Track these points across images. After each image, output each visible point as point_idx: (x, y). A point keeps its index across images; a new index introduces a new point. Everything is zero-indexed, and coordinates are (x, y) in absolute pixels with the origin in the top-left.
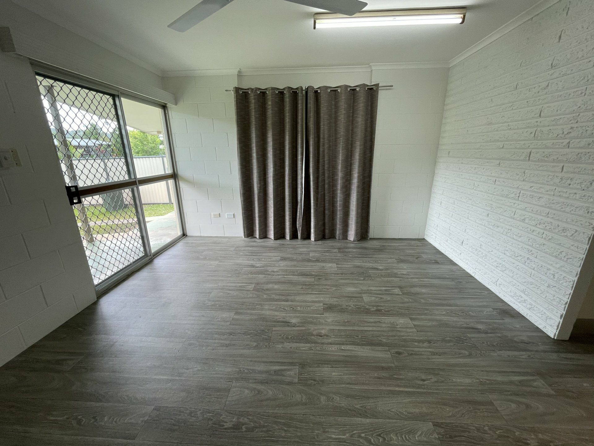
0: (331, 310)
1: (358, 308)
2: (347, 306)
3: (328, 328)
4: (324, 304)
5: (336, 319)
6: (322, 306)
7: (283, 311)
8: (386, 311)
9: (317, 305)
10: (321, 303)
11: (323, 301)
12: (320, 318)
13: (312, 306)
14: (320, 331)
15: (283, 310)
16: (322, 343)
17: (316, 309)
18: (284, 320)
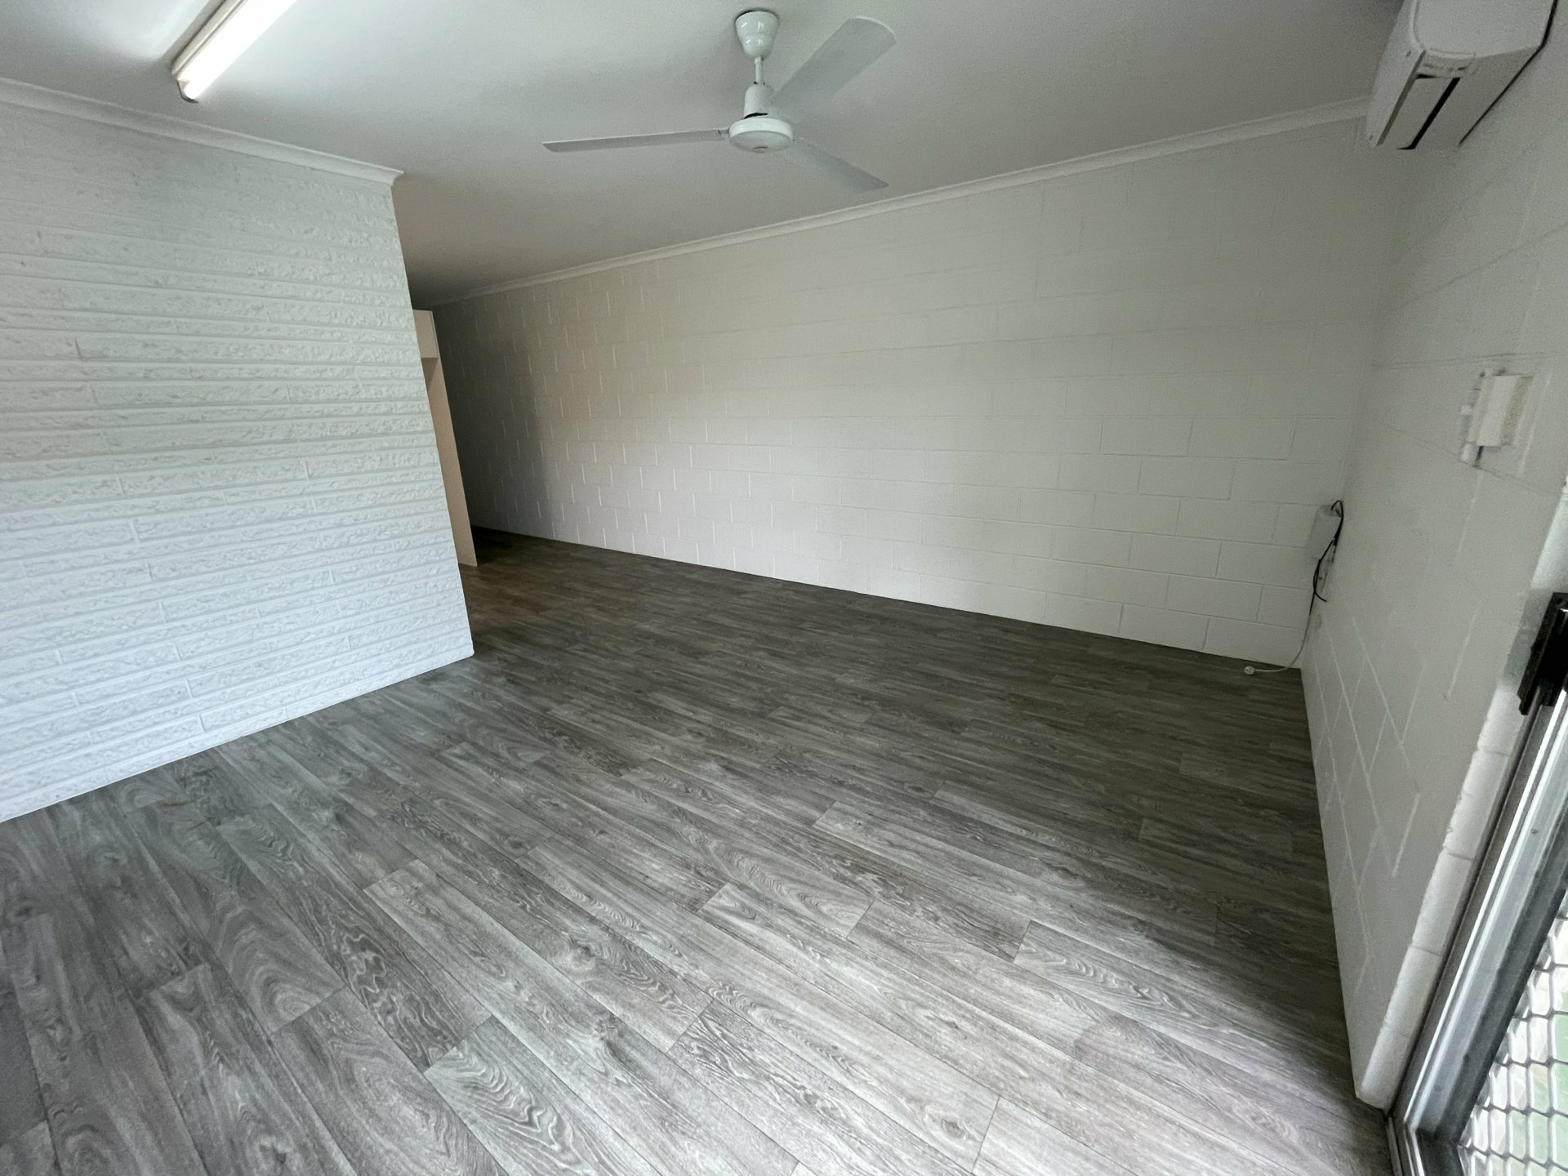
0: (999, 926)
1: (907, 899)
2: (936, 919)
3: (1038, 882)
4: (1010, 958)
5: (1002, 894)
6: (1023, 953)
7: (1182, 994)
8: (843, 859)
9: (1037, 966)
10: (1017, 968)
11: (1008, 974)
12: (1048, 915)
13: (1057, 969)
14: (1061, 881)
15: (1184, 1002)
16: (1070, 855)
17: (1050, 953)
18: (1179, 959)
